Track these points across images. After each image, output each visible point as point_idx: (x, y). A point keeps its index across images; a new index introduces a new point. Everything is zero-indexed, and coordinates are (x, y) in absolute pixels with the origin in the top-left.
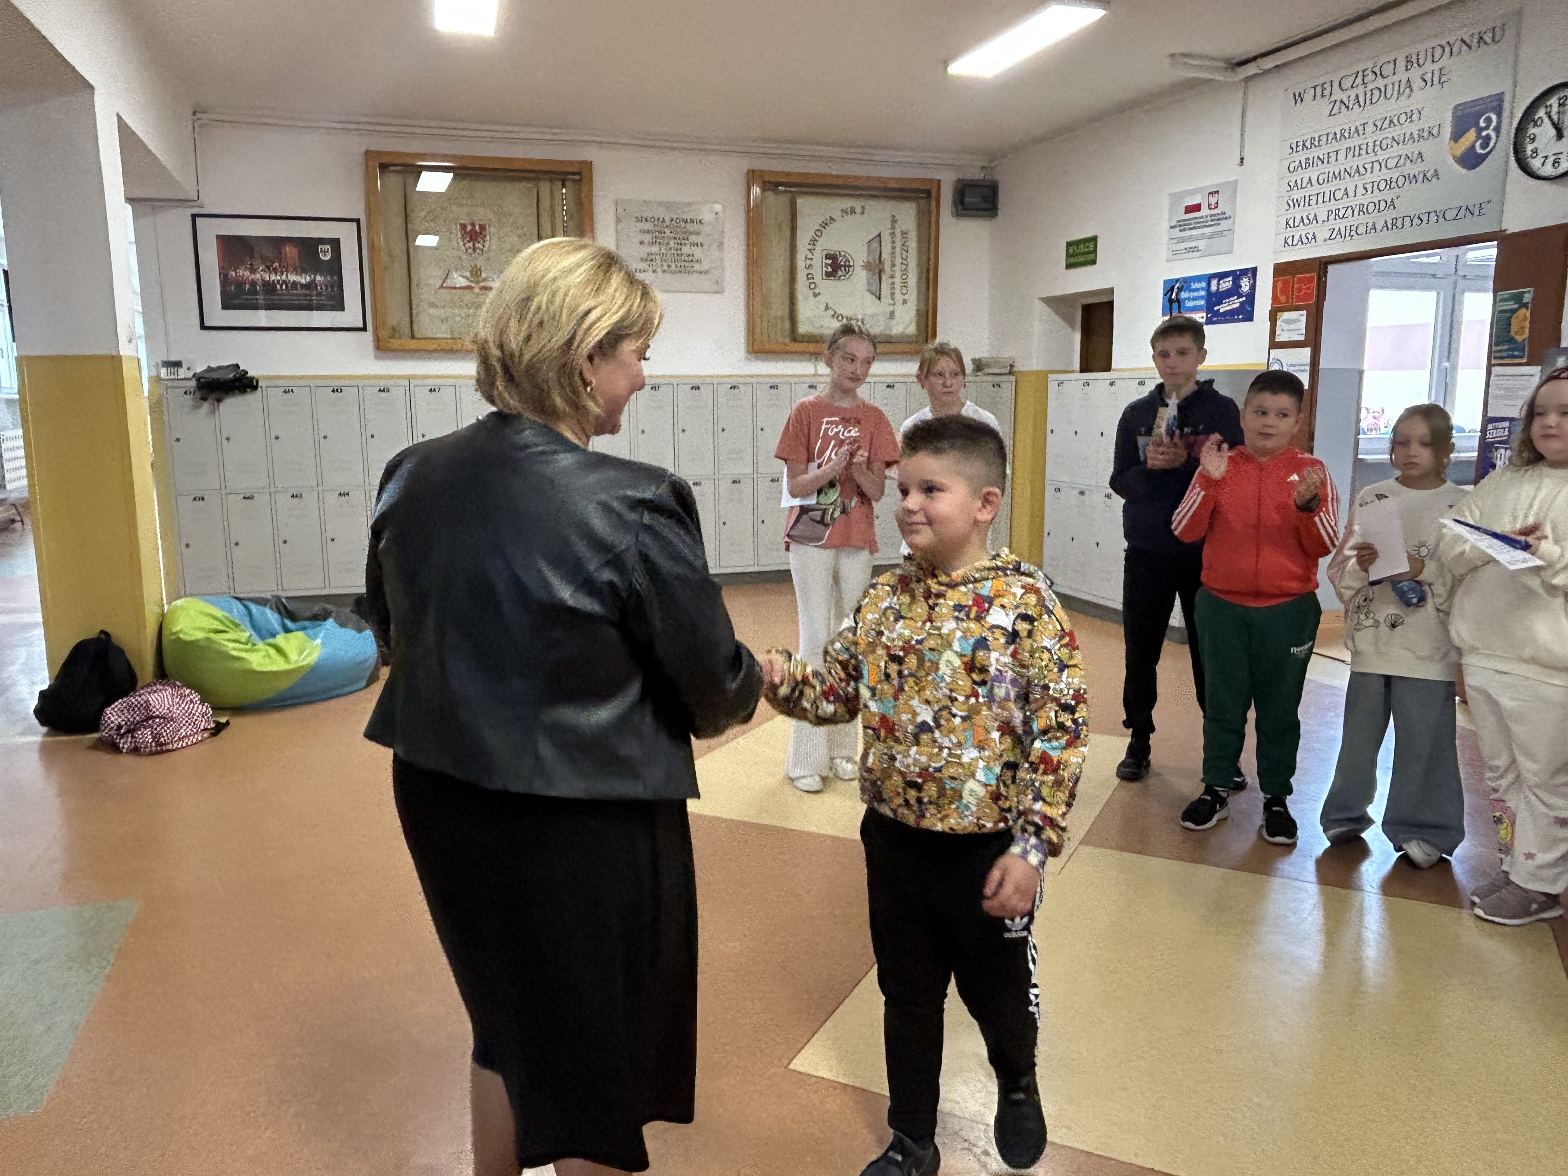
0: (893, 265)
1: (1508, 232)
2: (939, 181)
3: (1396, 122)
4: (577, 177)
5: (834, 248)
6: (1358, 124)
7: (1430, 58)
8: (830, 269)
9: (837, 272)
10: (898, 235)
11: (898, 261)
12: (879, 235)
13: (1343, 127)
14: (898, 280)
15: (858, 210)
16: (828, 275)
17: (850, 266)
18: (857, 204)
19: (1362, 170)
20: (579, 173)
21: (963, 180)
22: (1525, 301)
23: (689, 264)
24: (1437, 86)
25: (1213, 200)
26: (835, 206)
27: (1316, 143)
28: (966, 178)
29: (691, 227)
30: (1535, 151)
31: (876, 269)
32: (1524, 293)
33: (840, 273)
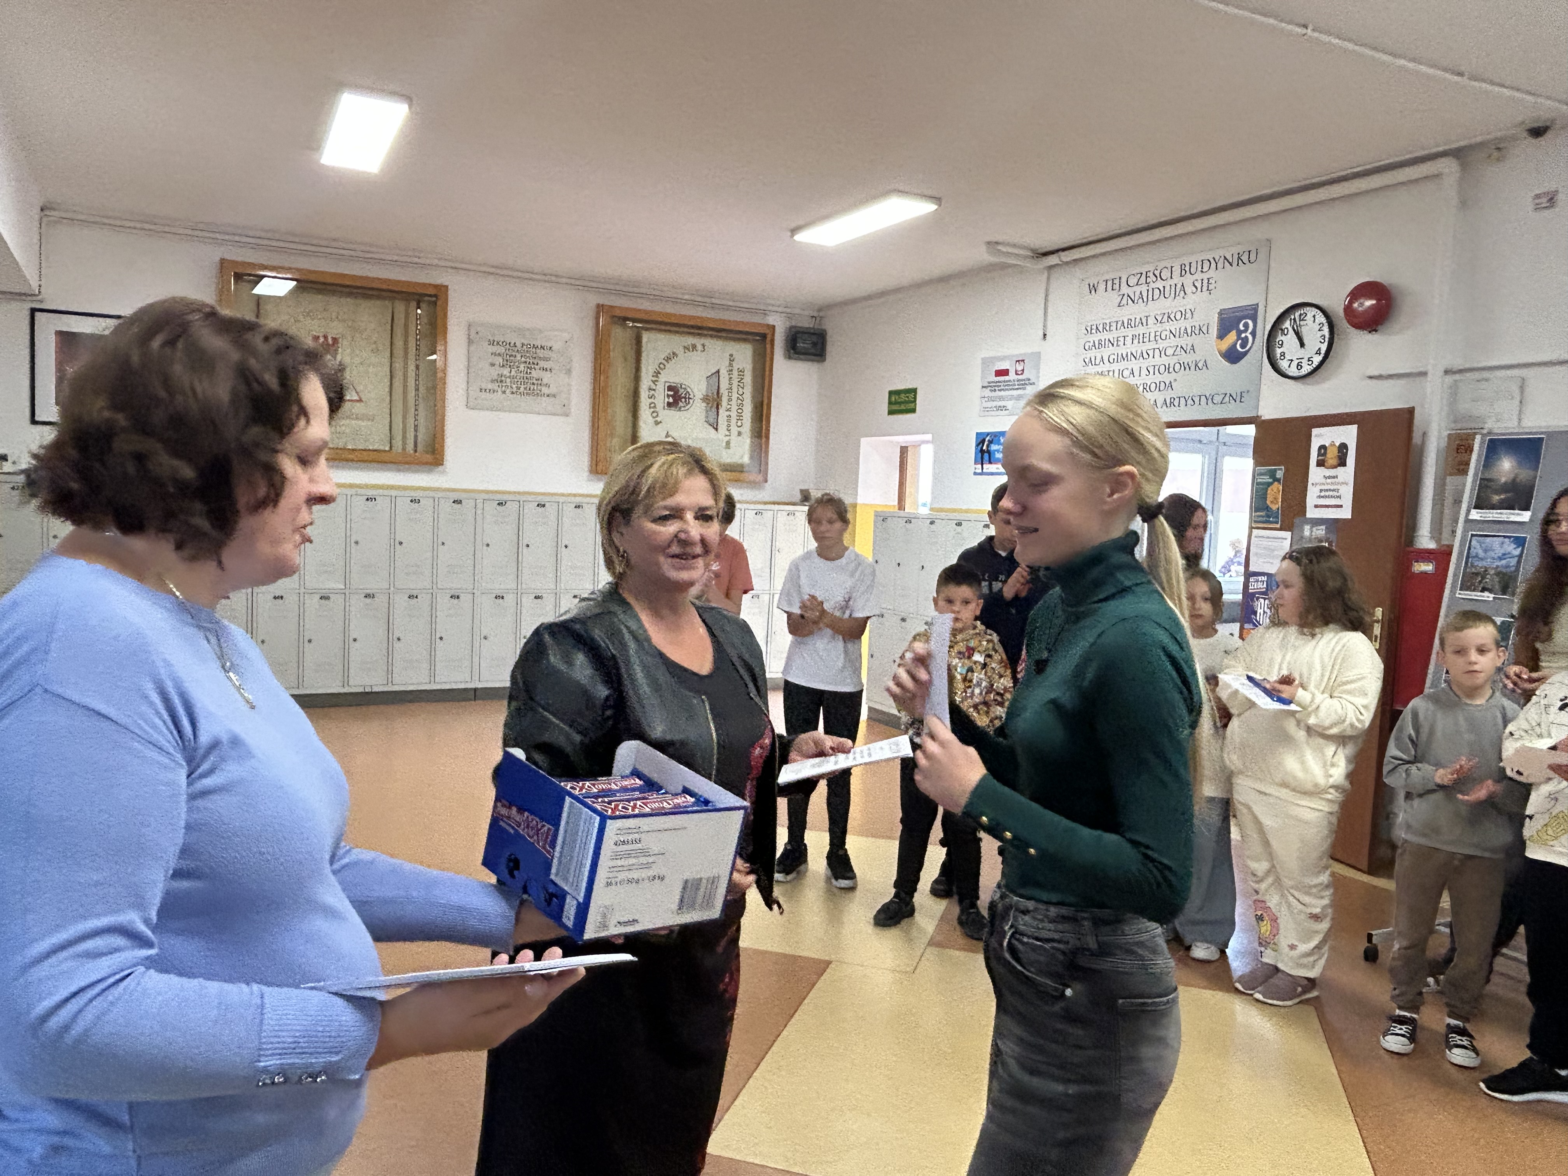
0: (730, 400)
1: (1263, 418)
2: (774, 327)
3: (1172, 316)
4: (434, 299)
5: (674, 380)
6: (1142, 315)
7: (1199, 268)
8: (671, 400)
9: (678, 404)
10: (735, 373)
11: (735, 396)
12: (718, 372)
13: (1130, 317)
14: (734, 414)
15: (700, 348)
16: (669, 405)
17: (689, 398)
18: (698, 342)
19: (1145, 356)
20: (435, 296)
21: (795, 327)
22: (1278, 476)
23: (539, 387)
24: (1206, 293)
25: (1020, 368)
26: (676, 342)
27: (1108, 328)
28: (800, 325)
29: (540, 353)
30: (1283, 354)
31: (714, 401)
32: (1275, 470)
33: (681, 404)
